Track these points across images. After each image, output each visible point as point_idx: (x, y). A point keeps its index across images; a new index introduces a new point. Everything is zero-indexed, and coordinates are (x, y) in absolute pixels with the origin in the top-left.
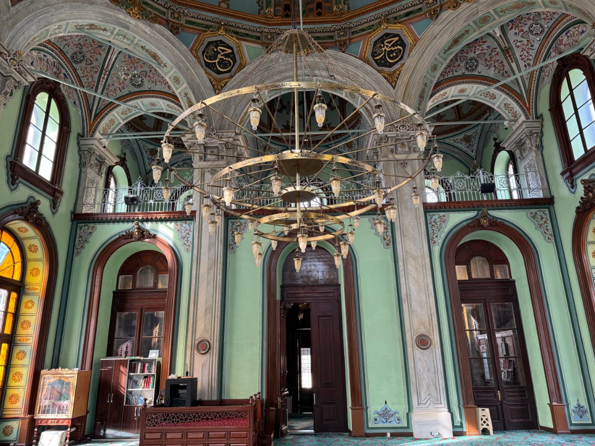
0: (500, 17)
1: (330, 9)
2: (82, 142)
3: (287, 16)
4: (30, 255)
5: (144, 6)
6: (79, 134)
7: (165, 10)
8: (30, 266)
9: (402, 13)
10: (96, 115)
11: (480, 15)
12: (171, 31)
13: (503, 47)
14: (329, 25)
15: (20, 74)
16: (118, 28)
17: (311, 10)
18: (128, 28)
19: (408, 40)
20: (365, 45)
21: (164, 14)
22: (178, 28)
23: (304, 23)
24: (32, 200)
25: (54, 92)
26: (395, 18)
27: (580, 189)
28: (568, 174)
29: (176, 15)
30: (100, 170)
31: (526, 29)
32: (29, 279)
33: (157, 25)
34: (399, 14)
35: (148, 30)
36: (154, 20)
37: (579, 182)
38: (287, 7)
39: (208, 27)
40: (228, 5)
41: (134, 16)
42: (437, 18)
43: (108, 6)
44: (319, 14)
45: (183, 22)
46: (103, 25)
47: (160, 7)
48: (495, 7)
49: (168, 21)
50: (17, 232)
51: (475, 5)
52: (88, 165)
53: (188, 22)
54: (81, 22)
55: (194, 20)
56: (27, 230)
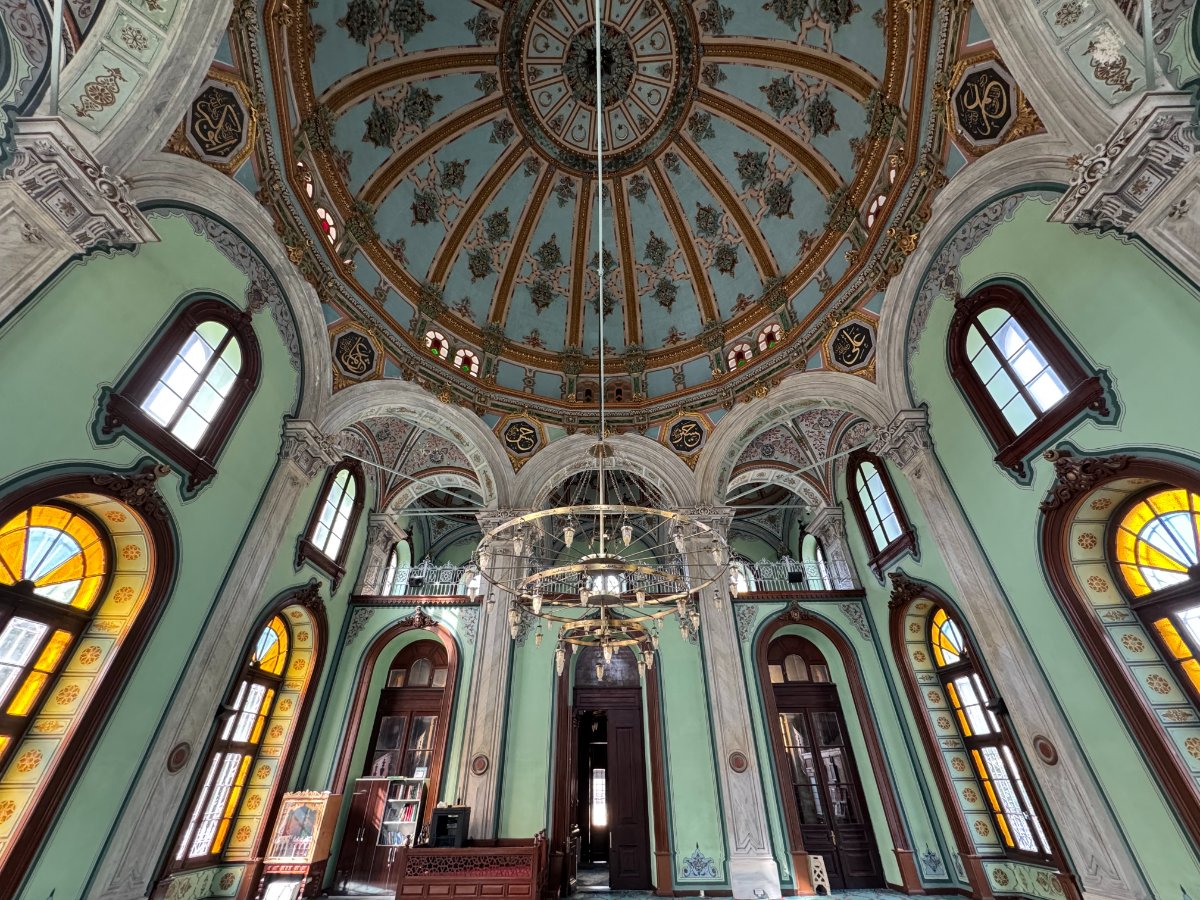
0: (790, 411)
1: (629, 396)
2: (372, 518)
3: (588, 400)
4: (297, 644)
5: (454, 392)
6: (371, 510)
7: (473, 395)
8: (296, 656)
9: (698, 402)
10: (391, 490)
11: (771, 408)
12: (477, 413)
13: (796, 436)
14: (628, 411)
15: (329, 455)
16: (426, 411)
17: (611, 396)
18: (436, 411)
19: (705, 427)
20: (664, 430)
21: (471, 398)
22: (483, 411)
23: (605, 408)
24: (314, 581)
25: (355, 469)
26: (692, 407)
27: (889, 581)
28: (874, 566)
29: (483, 399)
30: (386, 547)
31: (815, 421)
32: (292, 673)
33: (464, 408)
34: (694, 403)
35: (455, 412)
36: (462, 404)
37: (886, 574)
38: (588, 393)
39: (512, 410)
40: (533, 390)
41: (444, 400)
42: (731, 409)
43: (421, 392)
44: (619, 399)
45: (488, 405)
46: (413, 408)
47: (468, 392)
48: (786, 402)
49: (474, 404)
50: (290, 616)
51: (765, 400)
52: (375, 542)
53: (493, 405)
54: (392, 406)
55: (500, 403)
56: (301, 615)
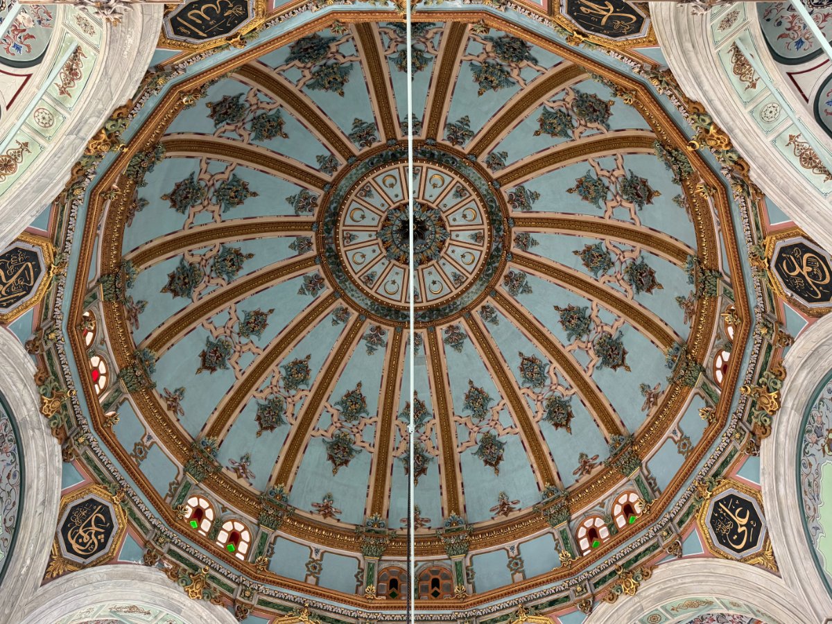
0: (673, 616)
1: (450, 589)
3: (393, 596)
5: (209, 581)
7: (234, 586)
9: (545, 600)
11: (646, 612)
12: (236, 615)
14: (449, 612)
16: (166, 611)
17: (425, 589)
18: (179, 611)
21: (231, 590)
22: (246, 611)
23: (416, 608)
26: (536, 607)
29: (248, 593)
33: (219, 608)
34: (540, 602)
35: (205, 613)
36: (217, 601)
38: (394, 584)
39: (286, 609)
40: (318, 579)
41: (191, 595)
42: (591, 611)
43: (164, 583)
44: (436, 594)
45: (254, 602)
46: (146, 608)
47: (229, 582)
48: (664, 603)
49: (234, 601)
51: (636, 599)
53: (262, 602)
54: (119, 604)
55: (270, 599)
